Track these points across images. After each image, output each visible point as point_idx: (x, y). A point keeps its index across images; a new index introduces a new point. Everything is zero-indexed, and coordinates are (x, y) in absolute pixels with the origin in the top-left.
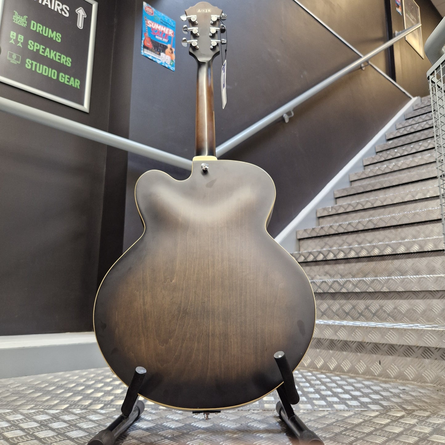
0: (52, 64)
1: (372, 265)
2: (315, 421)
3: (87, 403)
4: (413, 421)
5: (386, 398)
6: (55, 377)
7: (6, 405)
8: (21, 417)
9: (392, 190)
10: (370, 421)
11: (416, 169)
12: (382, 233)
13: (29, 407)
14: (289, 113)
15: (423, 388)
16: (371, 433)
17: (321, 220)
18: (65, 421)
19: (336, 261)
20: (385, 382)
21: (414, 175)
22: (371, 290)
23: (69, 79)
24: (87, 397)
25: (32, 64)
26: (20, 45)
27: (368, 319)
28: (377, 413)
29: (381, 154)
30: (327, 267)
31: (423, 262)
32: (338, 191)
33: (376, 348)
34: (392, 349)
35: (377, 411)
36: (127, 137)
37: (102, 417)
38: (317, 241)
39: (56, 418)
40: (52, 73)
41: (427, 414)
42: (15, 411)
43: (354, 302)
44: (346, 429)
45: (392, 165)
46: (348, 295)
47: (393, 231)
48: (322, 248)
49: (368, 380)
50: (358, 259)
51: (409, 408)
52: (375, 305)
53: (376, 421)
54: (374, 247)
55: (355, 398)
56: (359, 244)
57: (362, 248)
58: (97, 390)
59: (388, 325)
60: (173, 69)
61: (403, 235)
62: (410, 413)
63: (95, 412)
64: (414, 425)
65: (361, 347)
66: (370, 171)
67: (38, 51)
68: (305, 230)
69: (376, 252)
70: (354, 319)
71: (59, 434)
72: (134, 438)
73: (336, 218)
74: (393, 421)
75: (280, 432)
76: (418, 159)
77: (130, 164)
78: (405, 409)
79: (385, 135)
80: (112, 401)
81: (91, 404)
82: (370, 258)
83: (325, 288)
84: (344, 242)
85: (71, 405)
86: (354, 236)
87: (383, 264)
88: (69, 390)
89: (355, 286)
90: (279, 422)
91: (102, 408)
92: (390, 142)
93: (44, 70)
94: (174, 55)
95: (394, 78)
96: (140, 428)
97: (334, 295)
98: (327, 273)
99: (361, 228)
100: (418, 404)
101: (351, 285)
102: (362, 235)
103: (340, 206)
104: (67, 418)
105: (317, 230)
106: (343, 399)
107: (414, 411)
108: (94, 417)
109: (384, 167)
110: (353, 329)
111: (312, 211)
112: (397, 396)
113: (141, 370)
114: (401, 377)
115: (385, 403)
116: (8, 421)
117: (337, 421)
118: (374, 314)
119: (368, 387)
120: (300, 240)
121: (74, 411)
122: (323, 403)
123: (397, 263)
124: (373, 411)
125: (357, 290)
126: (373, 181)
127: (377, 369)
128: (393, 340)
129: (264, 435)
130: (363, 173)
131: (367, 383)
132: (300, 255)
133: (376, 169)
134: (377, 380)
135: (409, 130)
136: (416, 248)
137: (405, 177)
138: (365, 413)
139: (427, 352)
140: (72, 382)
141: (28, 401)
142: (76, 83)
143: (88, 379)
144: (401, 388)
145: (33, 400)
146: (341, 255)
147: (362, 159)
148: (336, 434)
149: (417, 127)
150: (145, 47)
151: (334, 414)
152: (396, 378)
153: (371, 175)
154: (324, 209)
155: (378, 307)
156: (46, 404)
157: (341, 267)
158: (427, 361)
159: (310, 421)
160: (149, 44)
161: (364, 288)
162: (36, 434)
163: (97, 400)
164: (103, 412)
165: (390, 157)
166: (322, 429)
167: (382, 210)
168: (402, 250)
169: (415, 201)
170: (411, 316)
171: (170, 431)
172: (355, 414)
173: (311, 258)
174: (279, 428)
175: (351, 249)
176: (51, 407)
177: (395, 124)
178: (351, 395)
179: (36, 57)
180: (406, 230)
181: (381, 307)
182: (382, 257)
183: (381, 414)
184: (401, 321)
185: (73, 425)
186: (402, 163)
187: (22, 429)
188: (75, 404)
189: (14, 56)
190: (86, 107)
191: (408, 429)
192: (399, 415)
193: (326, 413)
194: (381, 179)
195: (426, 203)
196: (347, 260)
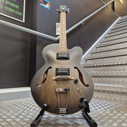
0: (13, 8)
1: (107, 68)
2: (92, 115)
3: (28, 109)
4: (120, 115)
5: (111, 107)
6: (19, 101)
7: (5, 110)
8: (10, 114)
9: (113, 45)
10: (108, 114)
11: (120, 39)
12: (110, 58)
13: (12, 111)
14: (83, 22)
15: (121, 103)
16: (108, 119)
17: (92, 54)
18: (23, 115)
19: (97, 66)
20: (111, 101)
21: (119, 41)
22: (107, 75)
23: (18, 13)
24: (28, 107)
25: (7, 8)
26: (3, 2)
27: (106, 83)
28: (110, 112)
29: (110, 34)
30: (94, 68)
31: (122, 67)
32: (97, 45)
33: (108, 92)
34: (113, 92)
35: (109, 111)
36: (36, 31)
37: (33, 114)
38: (91, 60)
39: (20, 114)
40: (13, 11)
41: (124, 112)
42: (8, 112)
43: (102, 78)
44: (102, 117)
45: (113, 38)
46: (100, 77)
47: (113, 58)
48: (92, 63)
49: (106, 101)
50: (103, 66)
51: (118, 110)
52: (108, 79)
53: (110, 114)
54: (108, 63)
55: (103, 107)
56: (103, 61)
57: (104, 63)
58: (31, 105)
59: (112, 86)
60: (49, 9)
61: (116, 59)
62: (119, 112)
63: (31, 112)
64: (120, 116)
65: (104, 91)
66: (107, 39)
67: (9, 4)
68: (88, 57)
69: (108, 64)
70: (102, 83)
71: (22, 120)
72: (43, 121)
73: (97, 53)
74: (114, 115)
75: (83, 119)
76: (121, 36)
77: (37, 39)
78: (117, 111)
79: (111, 28)
80: (35, 108)
81: (29, 110)
82: (106, 66)
83: (94, 75)
84: (99, 61)
85: (24, 110)
86: (102, 59)
87: (110, 68)
88: (23, 105)
89: (102, 74)
90: (83, 115)
91: (33, 111)
92: (113, 31)
93: (11, 10)
94: (49, 5)
95: (114, 11)
96: (44, 118)
97: (96, 77)
98: (94, 70)
99: (104, 57)
100: (121, 109)
101: (101, 74)
102: (104, 59)
103: (98, 50)
104: (23, 114)
105: (91, 57)
106: (99, 107)
107: (120, 111)
108: (31, 114)
109: (111, 38)
110: (102, 86)
111: (90, 51)
112: (114, 106)
113: (45, 105)
114: (115, 100)
115: (111, 109)
116: (7, 116)
117: (99, 115)
118: (108, 82)
119: (106, 103)
120: (86, 60)
121: (25, 112)
122: (94, 109)
123: (114, 67)
124: (108, 111)
125: (103, 75)
126: (107, 43)
127: (108, 98)
128: (113, 90)
129: (79, 120)
130: (104, 40)
131: (105, 102)
132: (86, 65)
133: (108, 39)
134: (108, 101)
135: (118, 27)
136: (120, 63)
137: (117, 41)
138: (106, 112)
139: (123, 93)
140: (23, 102)
141: (12, 109)
142: (20, 14)
143: (28, 101)
144: (115, 103)
145: (13, 108)
146: (98, 65)
147: (104, 36)
148: (99, 119)
149: (120, 26)
150: (41, 3)
151: (98, 112)
152: (114, 100)
153: (107, 41)
154: (93, 51)
155: (108, 80)
156: (17, 109)
157: (98, 68)
158: (123, 96)
159: (91, 115)
160: (42, 2)
161: (105, 75)
162: (15, 120)
163: (31, 108)
164: (33, 112)
165: (113, 35)
166: (95, 117)
167: (110, 51)
168: (116, 64)
169: (120, 49)
170: (118, 83)
171: (53, 118)
172: (104, 112)
173: (89, 66)
174: (83, 117)
175: (101, 63)
176: (18, 111)
177: (114, 25)
178: (102, 106)
179: (8, 6)
180: (117, 57)
181: (110, 80)
182: (110, 66)
183: (111, 112)
184: (115, 84)
185: (25, 117)
186: (116, 37)
187: (11, 118)
188: (25, 109)
189: (2, 6)
190: (24, 21)
191: (119, 117)
192: (116, 112)
193: (95, 112)
194: (110, 42)
195: (123, 49)
196: (100, 66)
